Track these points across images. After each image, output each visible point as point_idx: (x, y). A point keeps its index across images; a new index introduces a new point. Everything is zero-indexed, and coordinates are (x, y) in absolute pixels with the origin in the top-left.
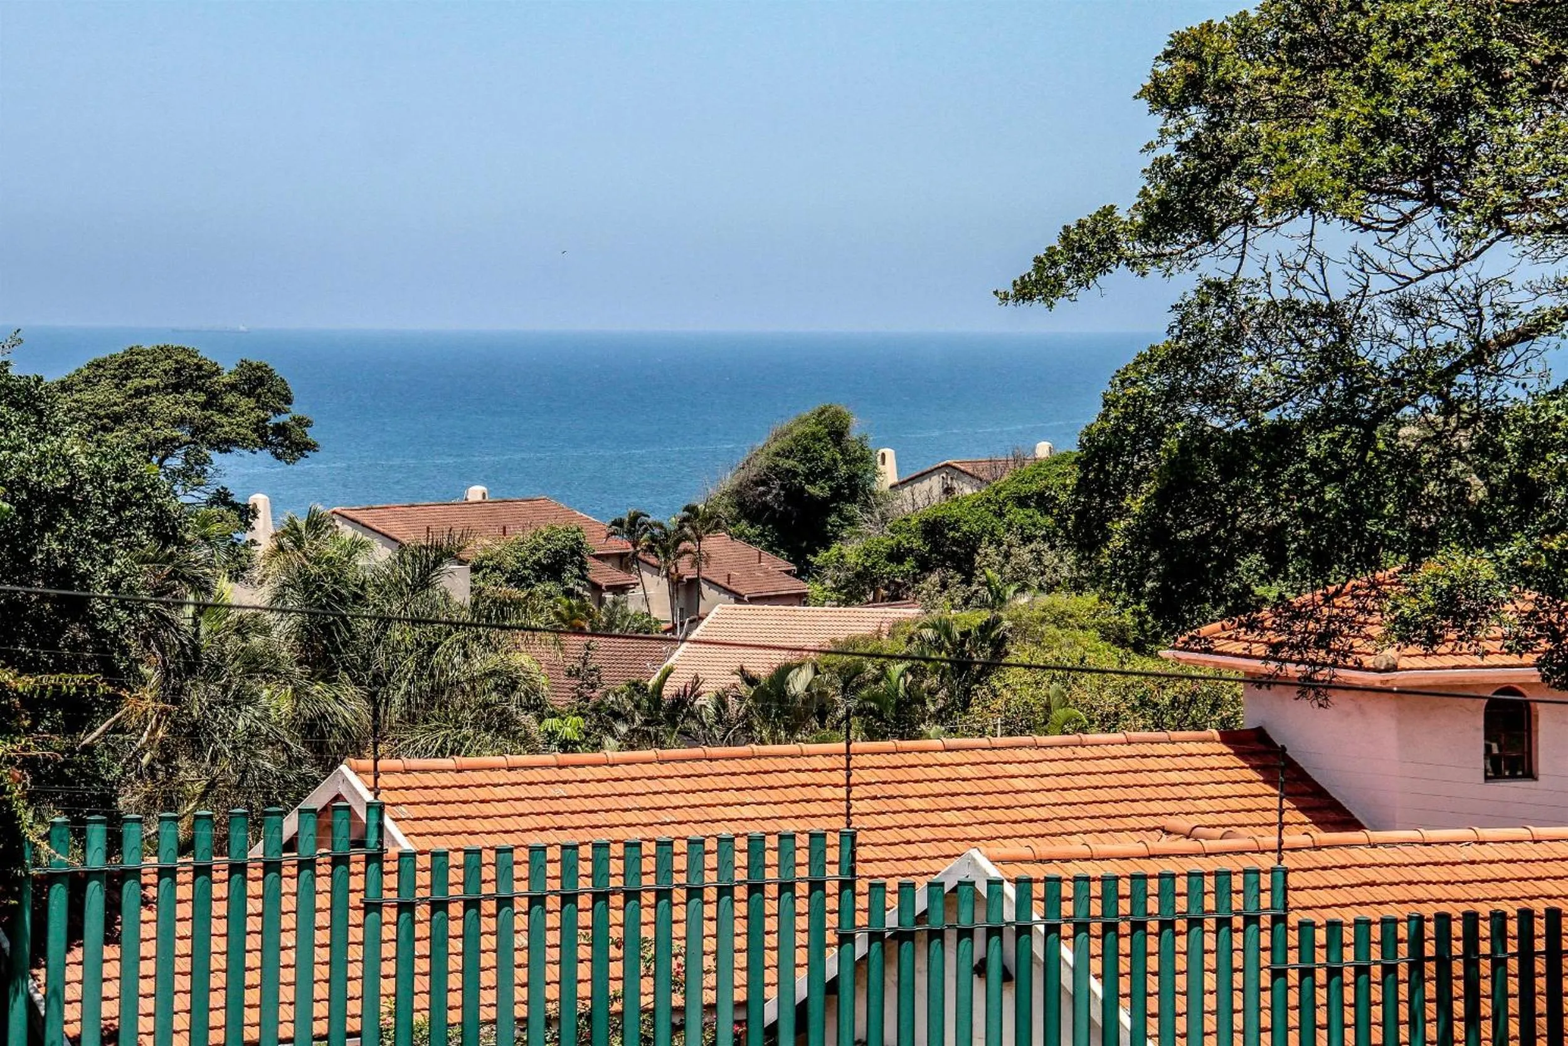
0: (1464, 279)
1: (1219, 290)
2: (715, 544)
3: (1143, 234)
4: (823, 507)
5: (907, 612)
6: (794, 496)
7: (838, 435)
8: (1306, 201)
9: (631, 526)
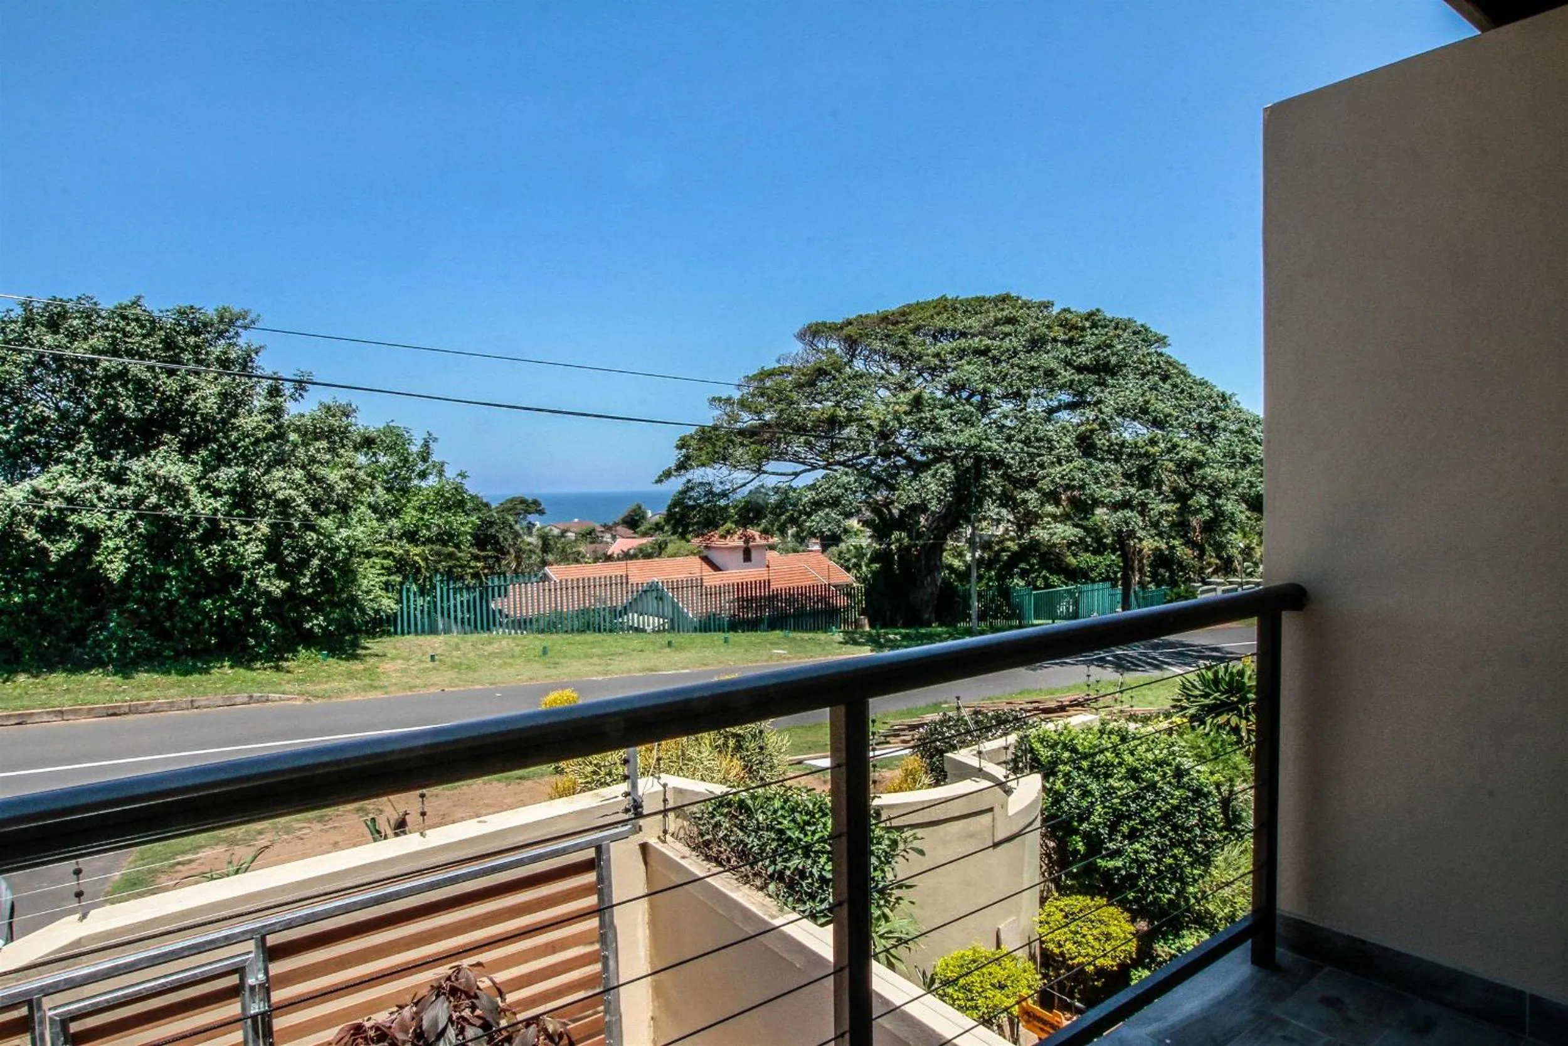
0: (730, 478)
1: (689, 481)
2: (619, 528)
3: (676, 470)
4: (637, 521)
5: (650, 539)
6: (633, 519)
7: (640, 507)
8: (703, 465)
9: (605, 526)
